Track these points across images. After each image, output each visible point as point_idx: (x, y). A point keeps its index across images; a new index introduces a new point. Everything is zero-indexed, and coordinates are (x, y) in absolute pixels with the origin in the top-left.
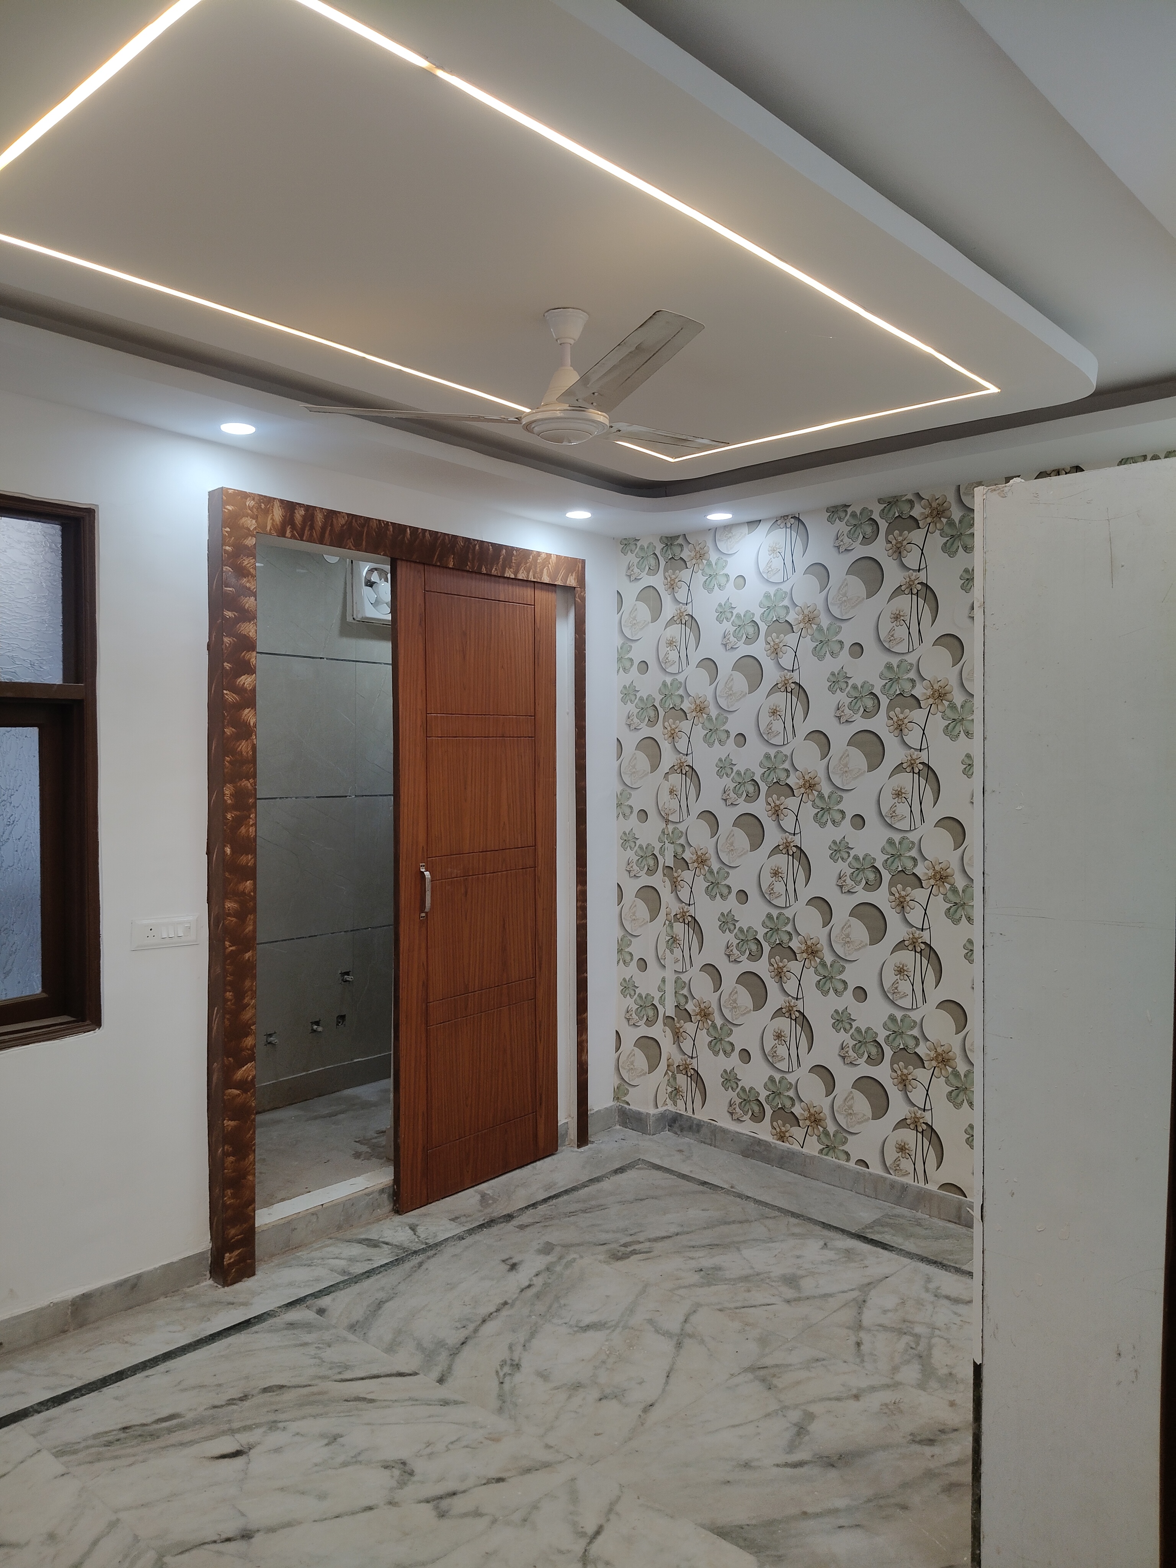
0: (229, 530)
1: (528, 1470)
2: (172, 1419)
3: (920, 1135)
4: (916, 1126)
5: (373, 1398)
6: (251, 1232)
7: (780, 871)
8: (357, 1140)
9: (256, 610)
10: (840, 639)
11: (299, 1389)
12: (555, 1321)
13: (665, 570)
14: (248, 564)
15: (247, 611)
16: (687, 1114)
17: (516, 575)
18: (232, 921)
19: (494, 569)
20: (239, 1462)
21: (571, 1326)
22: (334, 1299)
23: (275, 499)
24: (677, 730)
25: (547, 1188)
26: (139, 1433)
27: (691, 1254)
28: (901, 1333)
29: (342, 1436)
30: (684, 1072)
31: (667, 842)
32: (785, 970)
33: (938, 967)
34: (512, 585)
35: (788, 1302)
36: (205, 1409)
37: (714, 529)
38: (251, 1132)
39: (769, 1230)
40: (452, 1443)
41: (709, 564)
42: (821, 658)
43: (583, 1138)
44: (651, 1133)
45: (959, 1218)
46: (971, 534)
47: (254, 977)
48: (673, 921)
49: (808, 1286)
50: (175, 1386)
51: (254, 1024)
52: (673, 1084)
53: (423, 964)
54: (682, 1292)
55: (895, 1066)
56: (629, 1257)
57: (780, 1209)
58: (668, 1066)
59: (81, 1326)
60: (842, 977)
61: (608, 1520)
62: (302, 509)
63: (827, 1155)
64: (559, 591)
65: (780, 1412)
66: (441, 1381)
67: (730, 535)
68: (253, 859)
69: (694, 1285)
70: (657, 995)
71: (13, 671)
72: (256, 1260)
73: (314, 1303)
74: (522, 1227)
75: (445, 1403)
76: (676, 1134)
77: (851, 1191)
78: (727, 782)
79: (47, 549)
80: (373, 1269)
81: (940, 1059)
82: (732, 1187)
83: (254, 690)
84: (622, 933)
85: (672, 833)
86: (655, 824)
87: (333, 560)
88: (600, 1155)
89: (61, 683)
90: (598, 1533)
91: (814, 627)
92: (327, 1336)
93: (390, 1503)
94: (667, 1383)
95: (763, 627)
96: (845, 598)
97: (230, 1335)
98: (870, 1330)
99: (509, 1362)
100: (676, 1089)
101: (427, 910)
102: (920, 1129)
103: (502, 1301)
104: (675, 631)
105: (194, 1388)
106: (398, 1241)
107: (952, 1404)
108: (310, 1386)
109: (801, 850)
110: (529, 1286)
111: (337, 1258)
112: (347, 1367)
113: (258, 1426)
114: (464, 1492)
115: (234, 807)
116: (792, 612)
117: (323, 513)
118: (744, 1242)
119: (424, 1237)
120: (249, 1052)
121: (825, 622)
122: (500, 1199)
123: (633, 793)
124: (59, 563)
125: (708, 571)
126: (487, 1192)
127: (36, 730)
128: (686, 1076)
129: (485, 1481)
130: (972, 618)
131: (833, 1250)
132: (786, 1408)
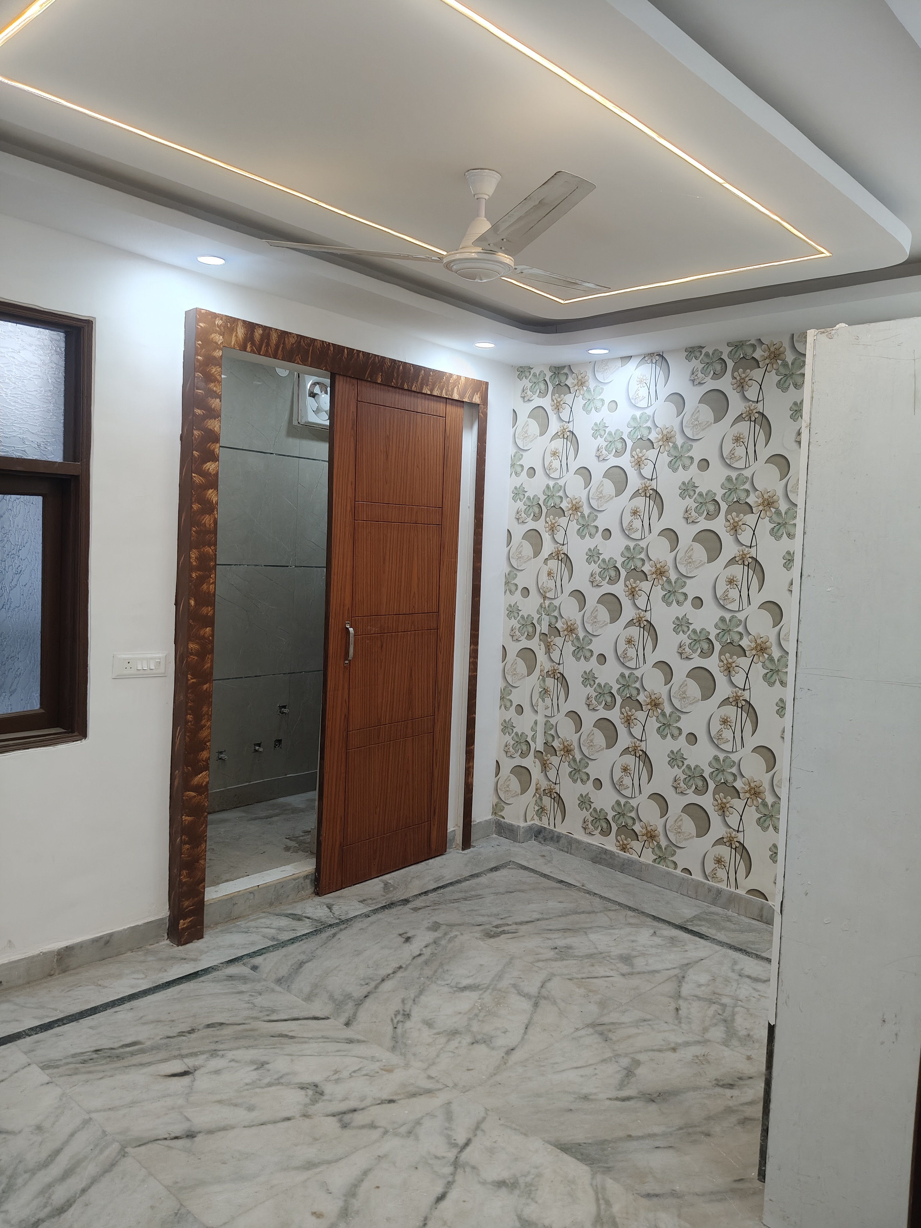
0: (201, 343)
1: (414, 1095)
2: (135, 1045)
3: (733, 851)
4: (731, 844)
5: (294, 1035)
6: (201, 904)
7: (633, 639)
8: (287, 837)
9: (220, 410)
10: (691, 456)
11: (236, 1026)
12: (439, 982)
13: (553, 394)
14: (215, 372)
15: (213, 410)
16: (550, 828)
17: (431, 391)
18: (194, 659)
19: (414, 386)
20: (186, 1080)
21: (451, 987)
22: (265, 959)
23: (239, 319)
24: (556, 525)
25: (437, 880)
26: (108, 1054)
27: (548, 936)
28: (711, 1002)
29: (268, 1064)
30: (549, 795)
31: (543, 614)
32: (633, 717)
33: (755, 720)
34: (428, 399)
35: (623, 975)
36: (161, 1039)
37: (594, 363)
38: (204, 826)
39: (611, 919)
40: (354, 1072)
41: (589, 390)
42: (675, 470)
43: (467, 843)
44: (521, 841)
45: (761, 916)
46: (800, 374)
47: (210, 704)
48: (545, 676)
49: (640, 964)
50: (138, 1020)
51: (209, 741)
52: (540, 803)
53: (345, 700)
54: (540, 964)
55: (717, 796)
56: (499, 936)
57: (620, 904)
58: (537, 789)
59: (64, 971)
60: (678, 725)
61: (476, 1135)
62: (260, 329)
63: (659, 863)
64: (466, 407)
65: (613, 1058)
66: (347, 1024)
67: (607, 367)
68: (212, 611)
69: (550, 960)
70: (530, 734)
71: (23, 449)
72: (204, 927)
73: (249, 961)
74: (416, 909)
75: (350, 1041)
76: (540, 843)
77: (677, 892)
78: (595, 568)
79: (53, 352)
80: (296, 937)
81: (753, 792)
82: (583, 886)
83: (217, 475)
84: (504, 684)
85: (548, 606)
86: (535, 600)
87: (283, 373)
88: (480, 856)
89: (62, 461)
90: (467, 1144)
91: (671, 444)
92: (258, 987)
93: (304, 1116)
94: (525, 1033)
95: (630, 444)
96: (697, 422)
97: (182, 983)
98: (687, 999)
99: (402, 1012)
100: (542, 808)
101: (350, 658)
102: (734, 846)
103: (398, 966)
104: (558, 444)
105: (152, 1022)
106: (317, 917)
107: (749, 1058)
108: (244, 1024)
109: (651, 624)
110: (420, 955)
111: (268, 927)
112: (273, 1011)
113: (202, 1053)
114: (363, 1109)
115: (198, 568)
116: (653, 431)
117: (278, 333)
118: (590, 928)
119: (338, 914)
120: (204, 763)
121: (679, 441)
122: (399, 887)
123: (519, 574)
124: (62, 363)
125: (587, 396)
126: (390, 882)
127: (40, 499)
128: (550, 798)
129: (379, 1102)
130: (799, 443)
131: (660, 937)
132: (619, 1055)
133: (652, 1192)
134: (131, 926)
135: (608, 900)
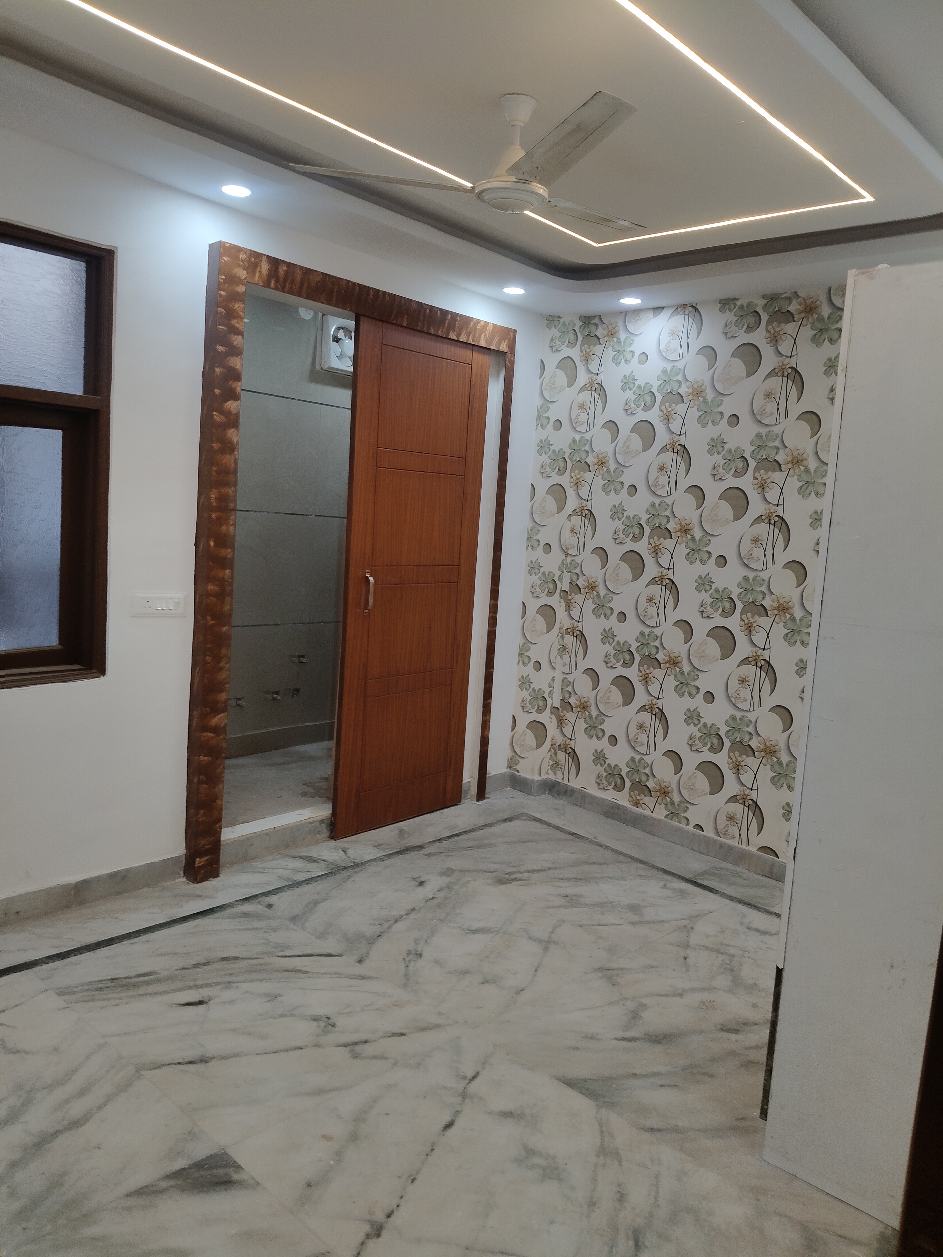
0: (224, 278)
1: (424, 1029)
2: (151, 975)
3: (746, 809)
4: (744, 801)
5: (307, 970)
6: (217, 843)
7: (654, 598)
8: (304, 783)
9: (242, 347)
10: (721, 411)
11: (250, 960)
12: (451, 925)
13: (582, 345)
14: (238, 307)
15: (235, 347)
16: (564, 782)
17: (457, 336)
18: (213, 600)
19: (440, 331)
20: (201, 1008)
21: (463, 930)
22: (279, 898)
23: (263, 254)
24: (581, 480)
25: (452, 828)
26: (124, 983)
27: (559, 884)
28: (719, 952)
29: (281, 996)
30: (564, 750)
31: (565, 571)
32: (650, 675)
33: (774, 680)
34: (454, 345)
35: (632, 924)
36: (176, 970)
37: (625, 312)
38: (221, 768)
39: (621, 871)
40: (366, 1006)
41: (619, 342)
42: (704, 426)
43: (481, 794)
44: (534, 795)
45: (772, 874)
46: (837, 329)
47: (229, 646)
48: (564, 634)
49: (649, 913)
50: (153, 952)
51: (228, 683)
52: (554, 758)
53: (364, 649)
54: (551, 911)
55: (732, 754)
56: (510, 883)
57: (631, 858)
58: (552, 745)
59: (81, 903)
60: (696, 683)
61: (484, 1068)
62: (285, 265)
63: (671, 819)
64: (492, 355)
65: (620, 1001)
66: (360, 962)
67: (638, 318)
68: (231, 553)
69: (561, 907)
70: (547, 690)
72: (220, 866)
73: (264, 900)
74: (429, 855)
75: (363, 978)
76: (554, 796)
77: (688, 848)
78: (619, 525)
79: (73, 281)
80: (311, 878)
81: (768, 751)
82: (595, 838)
83: (237, 415)
84: (523, 641)
85: (570, 563)
86: (557, 556)
87: (306, 314)
88: (494, 808)
89: (82, 394)
90: (475, 1077)
91: (701, 399)
92: (273, 924)
93: (316, 1045)
94: (535, 975)
95: (659, 397)
96: (728, 377)
97: (198, 918)
98: (695, 948)
99: (413, 952)
100: (556, 763)
101: (369, 608)
102: (747, 804)
103: (410, 908)
104: (586, 396)
105: (168, 954)
106: (332, 859)
107: (754, 1006)
108: (258, 958)
109: (673, 582)
110: (433, 898)
111: (284, 869)
112: (287, 947)
113: (217, 984)
114: (373, 1041)
115: (218, 509)
116: (683, 385)
117: (302, 270)
118: (601, 878)
119: (353, 857)
120: (223, 705)
121: (710, 395)
122: (413, 834)
123: (541, 529)
124: (83, 294)
125: (617, 347)
126: (404, 828)
127: (60, 433)
128: (565, 753)
129: (390, 1035)
130: (832, 399)
131: (670, 889)
132: (626, 999)
133: (654, 1126)
134: (148, 862)
135: (620, 853)
